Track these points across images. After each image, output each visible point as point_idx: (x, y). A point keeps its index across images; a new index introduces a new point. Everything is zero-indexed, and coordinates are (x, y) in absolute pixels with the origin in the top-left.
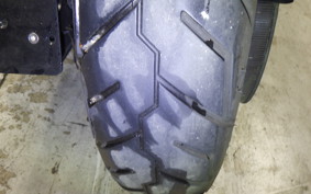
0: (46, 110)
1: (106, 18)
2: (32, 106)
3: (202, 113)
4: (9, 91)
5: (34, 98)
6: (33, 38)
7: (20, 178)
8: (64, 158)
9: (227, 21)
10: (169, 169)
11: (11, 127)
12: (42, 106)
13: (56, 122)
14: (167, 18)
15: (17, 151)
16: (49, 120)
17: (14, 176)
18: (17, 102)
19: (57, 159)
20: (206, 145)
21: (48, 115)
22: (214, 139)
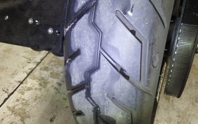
0: (58, 83)
1: (78, 12)
2: (51, 79)
3: (127, 77)
4: (41, 69)
5: (52, 75)
6: (50, 31)
7: (32, 119)
8: (59, 113)
9: (144, 19)
10: (104, 116)
11: (36, 89)
12: (56, 81)
13: (61, 91)
14: (108, 14)
15: (35, 103)
16: (57, 89)
17: (29, 117)
18: (43, 76)
19: (55, 113)
20: (129, 102)
21: (57, 86)
22: (134, 99)
